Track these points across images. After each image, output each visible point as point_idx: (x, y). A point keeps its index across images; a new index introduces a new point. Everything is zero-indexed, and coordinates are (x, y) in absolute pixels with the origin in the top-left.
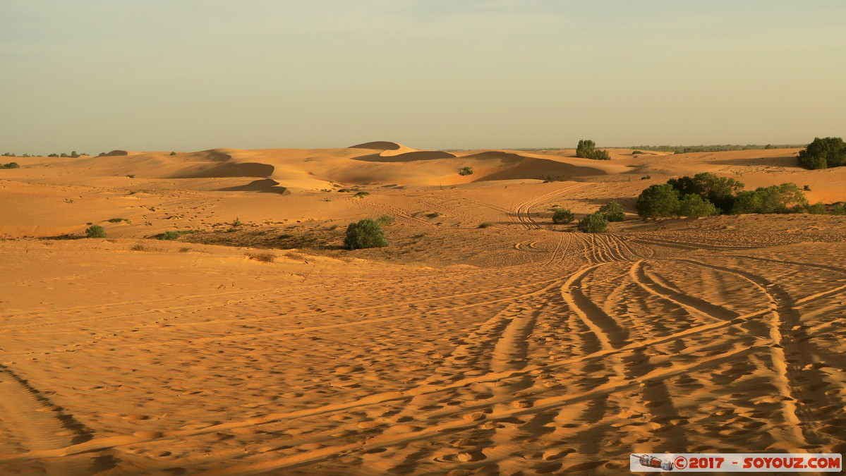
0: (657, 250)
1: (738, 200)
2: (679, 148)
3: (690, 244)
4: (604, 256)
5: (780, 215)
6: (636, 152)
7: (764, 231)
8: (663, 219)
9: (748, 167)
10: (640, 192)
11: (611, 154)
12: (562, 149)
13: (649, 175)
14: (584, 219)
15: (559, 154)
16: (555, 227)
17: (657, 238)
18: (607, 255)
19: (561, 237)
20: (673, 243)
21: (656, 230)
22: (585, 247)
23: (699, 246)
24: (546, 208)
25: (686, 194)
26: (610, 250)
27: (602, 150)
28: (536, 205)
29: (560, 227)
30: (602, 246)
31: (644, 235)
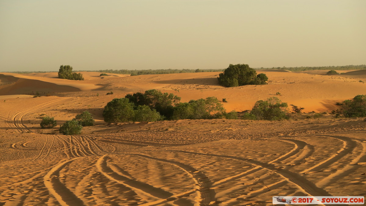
0: (118, 147)
1: (177, 109)
2: (134, 71)
3: (142, 142)
4: (78, 152)
5: (206, 120)
6: (103, 74)
7: (195, 132)
8: (122, 124)
9: (183, 86)
10: (105, 104)
11: (84, 76)
12: (47, 72)
13: (112, 91)
14: (64, 124)
15: (45, 76)
16: (42, 131)
17: (118, 138)
18: (81, 151)
19: (47, 138)
20: (130, 141)
21: (117, 132)
22: (65, 146)
23: (148, 143)
24: (35, 117)
25: (139, 106)
26: (83, 148)
27: (78, 73)
28: (28, 115)
29: (46, 131)
30: (77, 144)
31: (108, 136)
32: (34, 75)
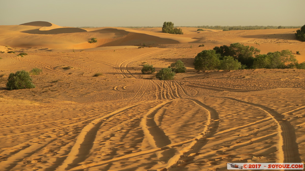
0: (200, 91)
1: (256, 60)
2: (226, 27)
3: (221, 88)
4: (167, 95)
5: (280, 70)
6: (199, 29)
7: (267, 80)
8: (209, 71)
9: (266, 40)
10: (196, 55)
11: (183, 31)
12: (155, 27)
13: (204, 44)
14: (160, 71)
15: (152, 30)
16: (143, 76)
17: (202, 83)
18: (169, 94)
19: (144, 82)
20: (211, 87)
21: (203, 78)
22: (157, 89)
23: (225, 89)
24: (138, 64)
25: (225, 56)
26: (171, 91)
27: (178, 28)
28: (132, 62)
29: (146, 76)
30: (168, 88)
31: (195, 81)
32: (143, 29)
